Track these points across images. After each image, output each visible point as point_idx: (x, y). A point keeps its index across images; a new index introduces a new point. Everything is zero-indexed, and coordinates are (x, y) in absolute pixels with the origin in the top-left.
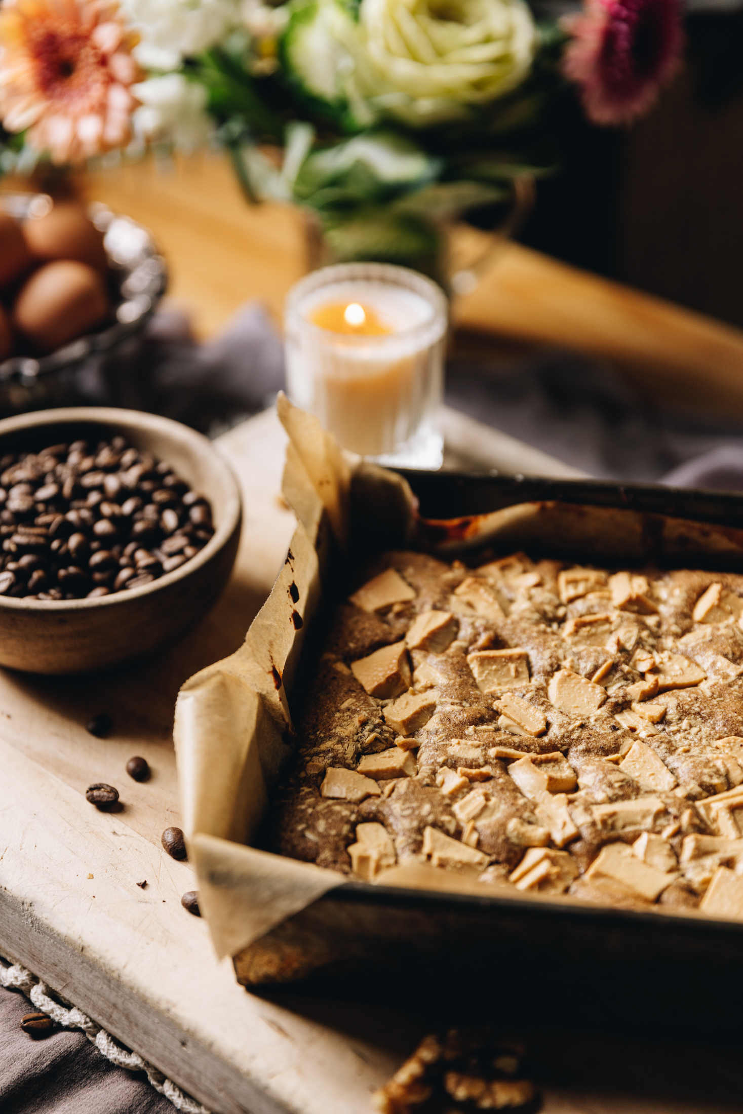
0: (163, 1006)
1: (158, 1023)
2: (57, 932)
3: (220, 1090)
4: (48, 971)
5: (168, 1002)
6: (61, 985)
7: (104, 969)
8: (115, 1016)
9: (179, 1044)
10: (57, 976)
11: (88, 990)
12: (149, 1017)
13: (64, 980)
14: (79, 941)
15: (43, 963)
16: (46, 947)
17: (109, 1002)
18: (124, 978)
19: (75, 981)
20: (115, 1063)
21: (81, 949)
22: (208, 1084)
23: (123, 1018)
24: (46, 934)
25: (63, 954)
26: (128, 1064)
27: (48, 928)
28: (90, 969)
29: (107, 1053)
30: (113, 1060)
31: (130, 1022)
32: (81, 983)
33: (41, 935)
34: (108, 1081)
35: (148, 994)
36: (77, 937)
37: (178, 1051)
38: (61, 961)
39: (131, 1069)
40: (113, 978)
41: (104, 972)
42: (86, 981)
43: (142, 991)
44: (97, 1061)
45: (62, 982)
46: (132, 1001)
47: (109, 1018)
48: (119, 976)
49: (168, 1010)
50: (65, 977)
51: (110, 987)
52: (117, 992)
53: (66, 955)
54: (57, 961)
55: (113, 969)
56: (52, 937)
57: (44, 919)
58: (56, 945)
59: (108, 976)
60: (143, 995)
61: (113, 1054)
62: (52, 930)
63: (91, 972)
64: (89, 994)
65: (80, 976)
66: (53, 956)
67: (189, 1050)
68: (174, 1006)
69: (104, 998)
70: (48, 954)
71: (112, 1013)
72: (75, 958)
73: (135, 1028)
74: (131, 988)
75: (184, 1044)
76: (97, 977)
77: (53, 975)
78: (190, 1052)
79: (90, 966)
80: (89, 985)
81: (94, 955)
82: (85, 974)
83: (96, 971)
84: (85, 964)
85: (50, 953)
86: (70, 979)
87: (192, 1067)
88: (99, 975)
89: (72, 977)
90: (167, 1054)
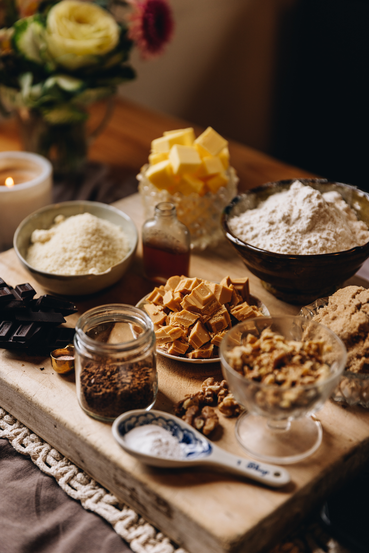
0: (48, 410)
1: (46, 418)
2: (8, 383)
3: (69, 445)
4: (5, 403)
5: (50, 408)
6: (10, 409)
7: (26, 397)
8: (30, 419)
9: (54, 427)
10: (8, 404)
11: (20, 408)
12: (42, 416)
13: (11, 406)
14: (17, 386)
15: (3, 400)
16: (5, 391)
17: (28, 413)
18: (33, 400)
19: (15, 406)
20: (18, 451)
21: (17, 389)
22: (64, 444)
23: (33, 419)
24: (4, 385)
25: (11, 393)
26: (23, 452)
27: (5, 382)
28: (21, 398)
29: (16, 447)
30: (18, 450)
31: (36, 420)
32: (17, 406)
33: (2, 386)
34: (15, 460)
35: (42, 406)
36: (16, 385)
37: (53, 431)
38: (10, 397)
39: (24, 454)
40: (29, 401)
41: (26, 399)
42: (19, 405)
43: (40, 404)
44: (12, 451)
45: (10, 407)
46: (36, 410)
47: (28, 420)
48: (31, 400)
49: (50, 412)
50: (11, 404)
51: (28, 405)
52: (31, 407)
53: (12, 394)
54: (8, 397)
55: (29, 396)
56: (7, 386)
57: (4, 379)
58: (8, 390)
59: (27, 400)
60: (41, 407)
61: (18, 448)
62: (6, 383)
63: (21, 400)
64: (20, 410)
65: (17, 402)
66: (7, 395)
67: (58, 429)
68: (52, 410)
69: (26, 411)
70: (5, 395)
71: (29, 418)
72: (15, 394)
73: (37, 423)
74: (36, 404)
75: (55, 426)
76: (23, 402)
77: (7, 405)
78: (58, 430)
79: (21, 397)
80: (20, 406)
81: (22, 391)
82: (19, 401)
83: (23, 399)
84: (19, 397)
85: (6, 394)
86: (13, 405)
87: (58, 437)
88: (24, 401)
89: (14, 404)
90: (49, 432)
